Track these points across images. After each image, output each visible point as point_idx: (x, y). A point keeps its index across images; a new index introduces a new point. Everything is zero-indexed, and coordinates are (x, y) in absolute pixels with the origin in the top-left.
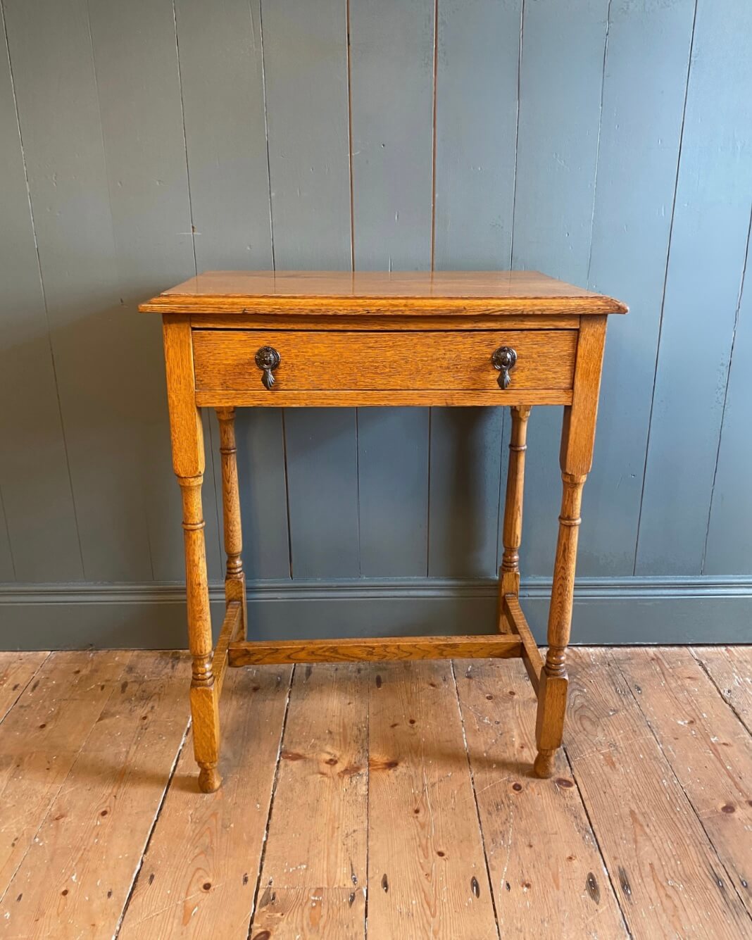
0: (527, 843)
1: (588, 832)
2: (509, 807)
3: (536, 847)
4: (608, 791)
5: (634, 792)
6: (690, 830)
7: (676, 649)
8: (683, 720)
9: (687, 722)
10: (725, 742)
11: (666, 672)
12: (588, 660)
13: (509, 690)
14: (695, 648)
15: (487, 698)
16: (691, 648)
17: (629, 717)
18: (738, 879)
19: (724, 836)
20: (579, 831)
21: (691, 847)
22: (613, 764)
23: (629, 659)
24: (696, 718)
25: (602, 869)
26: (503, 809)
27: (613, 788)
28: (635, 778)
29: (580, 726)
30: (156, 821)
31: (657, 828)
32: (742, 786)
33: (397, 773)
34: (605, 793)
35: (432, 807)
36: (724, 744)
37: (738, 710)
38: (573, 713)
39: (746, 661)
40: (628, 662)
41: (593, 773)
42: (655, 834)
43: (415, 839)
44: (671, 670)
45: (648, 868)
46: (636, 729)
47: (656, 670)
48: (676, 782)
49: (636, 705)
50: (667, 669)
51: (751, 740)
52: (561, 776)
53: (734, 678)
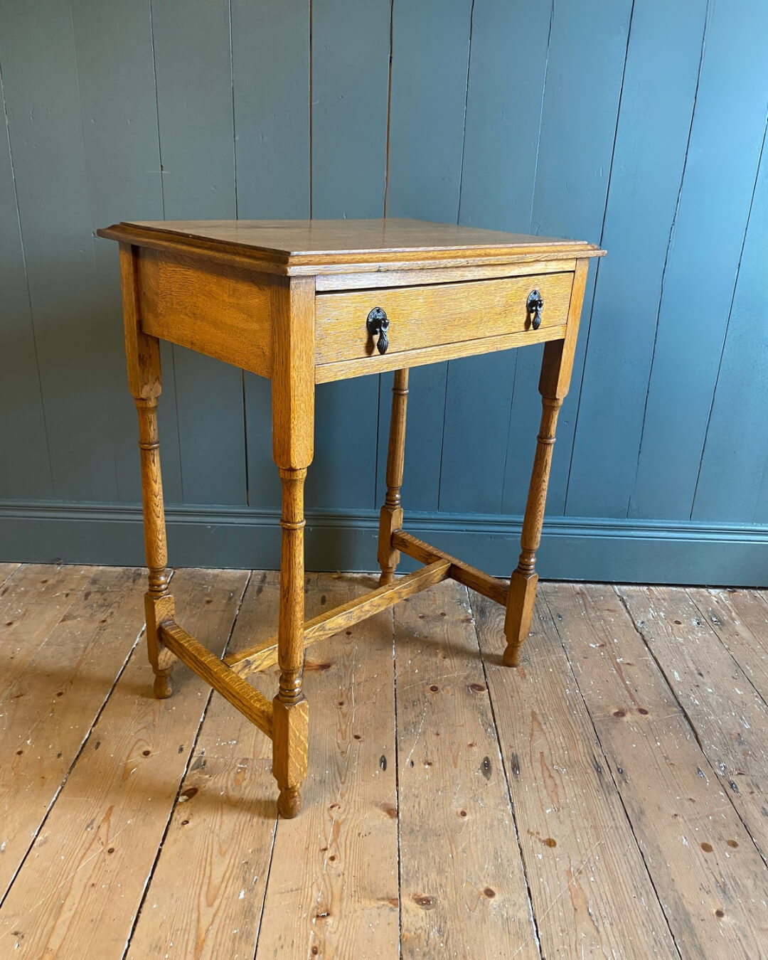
0: (435, 732)
1: (491, 726)
2: (424, 704)
3: (442, 736)
4: (516, 695)
5: (538, 698)
6: (582, 729)
7: (601, 586)
8: (595, 644)
9: (598, 645)
10: (629, 662)
11: (588, 605)
13: (441, 612)
14: (619, 587)
15: (420, 617)
16: (615, 587)
17: (546, 638)
18: (615, 767)
19: (610, 734)
20: (483, 725)
21: (580, 743)
22: (524, 675)
23: (557, 592)
24: (607, 641)
25: (497, 754)
26: (418, 705)
27: (520, 694)
28: (542, 686)
29: (499, 642)
30: (106, 702)
31: (553, 726)
32: (636, 697)
33: (328, 673)
34: (512, 697)
35: (355, 701)
36: (628, 664)
37: (646, 638)
38: (495, 633)
39: (664, 599)
40: (555, 594)
41: (504, 681)
42: (550, 730)
43: (336, 724)
44: (593, 603)
45: (538, 756)
46: (550, 648)
47: (579, 602)
48: (577, 691)
49: (554, 630)
50: (589, 602)
51: (653, 663)
52: (476, 682)
53: (649, 612)
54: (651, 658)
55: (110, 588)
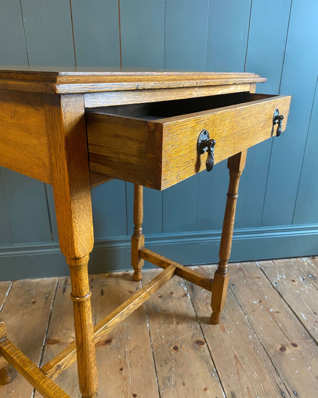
0: (182, 383)
1: (214, 371)
2: (171, 361)
3: (186, 385)
4: (223, 345)
5: (236, 344)
6: (265, 364)
7: (249, 263)
8: (256, 301)
9: (258, 301)
11: (245, 275)
12: (208, 272)
13: (170, 292)
14: (258, 262)
15: (159, 297)
16: (256, 262)
17: (230, 301)
18: (291, 391)
19: (282, 365)
20: (209, 371)
21: (267, 374)
22: (224, 329)
24: (262, 299)
25: (222, 394)
26: (169, 363)
27: (225, 343)
28: (236, 336)
31: (249, 364)
32: (288, 335)
33: (111, 346)
34: (221, 346)
35: (130, 366)
36: (277, 312)
37: (281, 293)
38: (202, 301)
39: (282, 267)
41: (214, 335)
42: (248, 368)
43: (120, 387)
44: (248, 274)
45: (246, 390)
46: (234, 308)
47: (241, 275)
48: (255, 336)
49: (233, 295)
50: (246, 274)
51: (289, 309)
52: (199, 339)
53: (277, 276)
54: (287, 306)
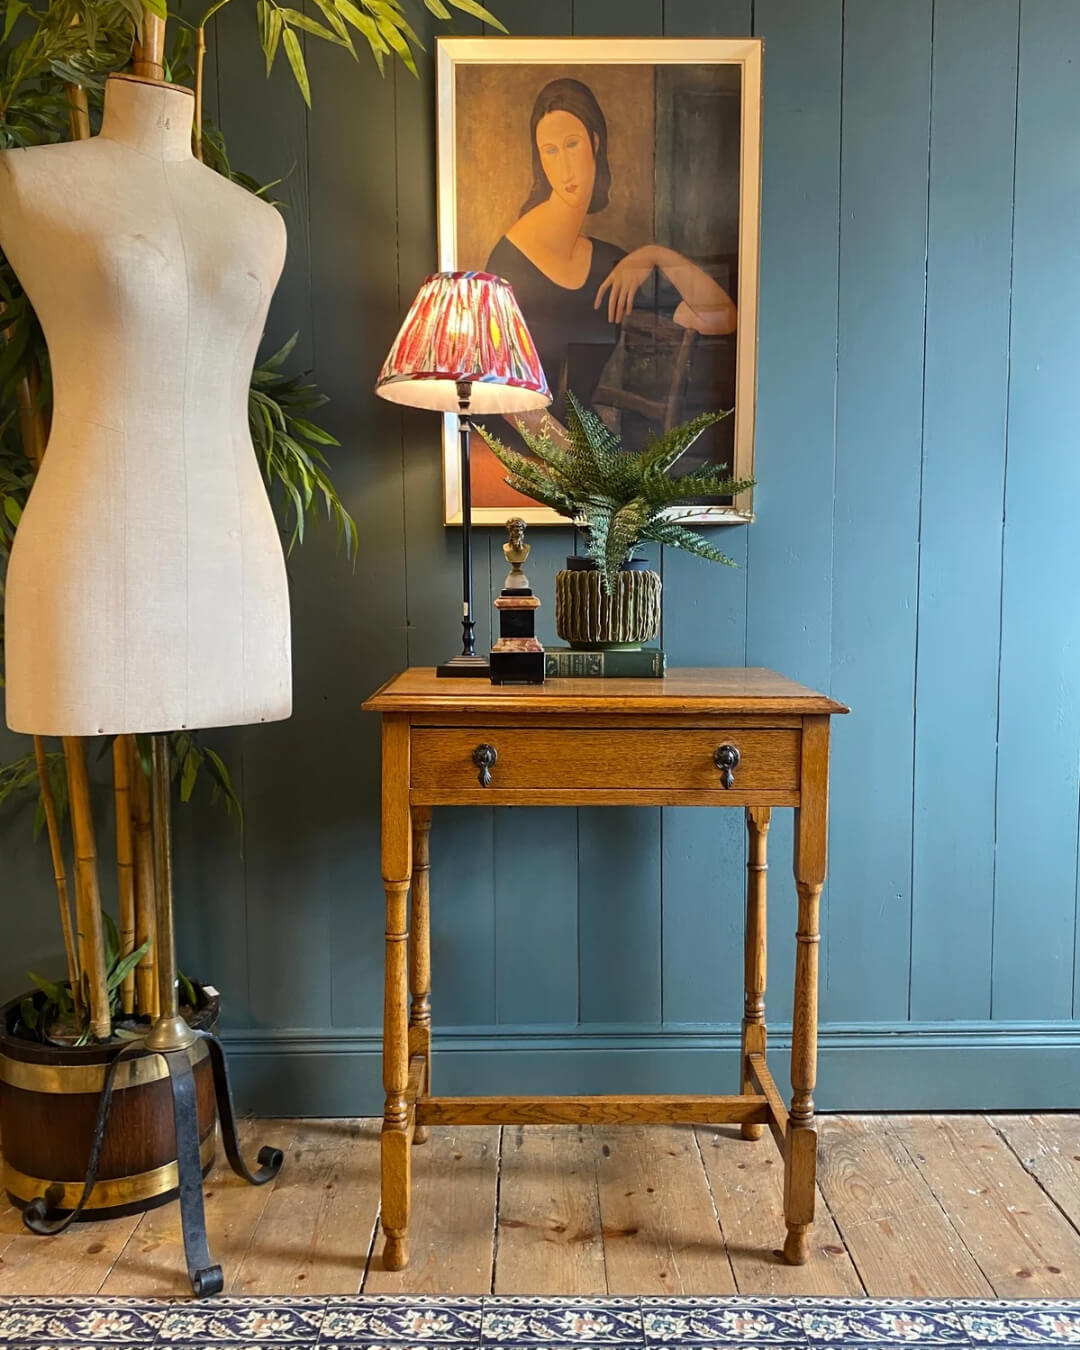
2: (768, 1272)
4: (885, 1257)
5: (915, 1259)
7: (968, 1117)
8: (974, 1189)
9: (979, 1191)
10: (1023, 1210)
11: (955, 1141)
12: (861, 1130)
13: (765, 1159)
14: (993, 1117)
15: (740, 1167)
16: (987, 1117)
17: (909, 1185)
22: (891, 1231)
23: (911, 1127)
24: (989, 1185)
26: (762, 1273)
27: (891, 1255)
28: (917, 1246)
29: (850, 1193)
30: (363, 1284)
31: (941, 1292)
32: (1041, 1253)
33: (637, 1239)
34: (881, 1259)
35: (679, 1271)
36: (1023, 1213)
37: (1040, 1180)
38: (842, 1183)
39: (1053, 1130)
40: (910, 1130)
41: (866, 1240)
44: (961, 1139)
46: (918, 1197)
47: (943, 1139)
48: (964, 1249)
49: (919, 1175)
50: (957, 1138)
51: (1055, 1209)
52: (829, 1243)
53: (1038, 1147)
54: (1051, 1204)
55: (325, 1145)
